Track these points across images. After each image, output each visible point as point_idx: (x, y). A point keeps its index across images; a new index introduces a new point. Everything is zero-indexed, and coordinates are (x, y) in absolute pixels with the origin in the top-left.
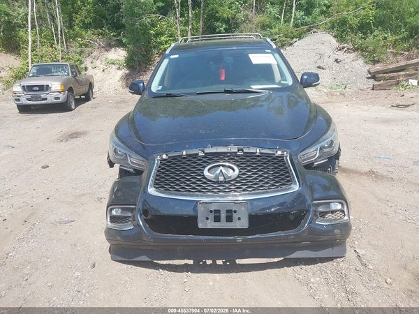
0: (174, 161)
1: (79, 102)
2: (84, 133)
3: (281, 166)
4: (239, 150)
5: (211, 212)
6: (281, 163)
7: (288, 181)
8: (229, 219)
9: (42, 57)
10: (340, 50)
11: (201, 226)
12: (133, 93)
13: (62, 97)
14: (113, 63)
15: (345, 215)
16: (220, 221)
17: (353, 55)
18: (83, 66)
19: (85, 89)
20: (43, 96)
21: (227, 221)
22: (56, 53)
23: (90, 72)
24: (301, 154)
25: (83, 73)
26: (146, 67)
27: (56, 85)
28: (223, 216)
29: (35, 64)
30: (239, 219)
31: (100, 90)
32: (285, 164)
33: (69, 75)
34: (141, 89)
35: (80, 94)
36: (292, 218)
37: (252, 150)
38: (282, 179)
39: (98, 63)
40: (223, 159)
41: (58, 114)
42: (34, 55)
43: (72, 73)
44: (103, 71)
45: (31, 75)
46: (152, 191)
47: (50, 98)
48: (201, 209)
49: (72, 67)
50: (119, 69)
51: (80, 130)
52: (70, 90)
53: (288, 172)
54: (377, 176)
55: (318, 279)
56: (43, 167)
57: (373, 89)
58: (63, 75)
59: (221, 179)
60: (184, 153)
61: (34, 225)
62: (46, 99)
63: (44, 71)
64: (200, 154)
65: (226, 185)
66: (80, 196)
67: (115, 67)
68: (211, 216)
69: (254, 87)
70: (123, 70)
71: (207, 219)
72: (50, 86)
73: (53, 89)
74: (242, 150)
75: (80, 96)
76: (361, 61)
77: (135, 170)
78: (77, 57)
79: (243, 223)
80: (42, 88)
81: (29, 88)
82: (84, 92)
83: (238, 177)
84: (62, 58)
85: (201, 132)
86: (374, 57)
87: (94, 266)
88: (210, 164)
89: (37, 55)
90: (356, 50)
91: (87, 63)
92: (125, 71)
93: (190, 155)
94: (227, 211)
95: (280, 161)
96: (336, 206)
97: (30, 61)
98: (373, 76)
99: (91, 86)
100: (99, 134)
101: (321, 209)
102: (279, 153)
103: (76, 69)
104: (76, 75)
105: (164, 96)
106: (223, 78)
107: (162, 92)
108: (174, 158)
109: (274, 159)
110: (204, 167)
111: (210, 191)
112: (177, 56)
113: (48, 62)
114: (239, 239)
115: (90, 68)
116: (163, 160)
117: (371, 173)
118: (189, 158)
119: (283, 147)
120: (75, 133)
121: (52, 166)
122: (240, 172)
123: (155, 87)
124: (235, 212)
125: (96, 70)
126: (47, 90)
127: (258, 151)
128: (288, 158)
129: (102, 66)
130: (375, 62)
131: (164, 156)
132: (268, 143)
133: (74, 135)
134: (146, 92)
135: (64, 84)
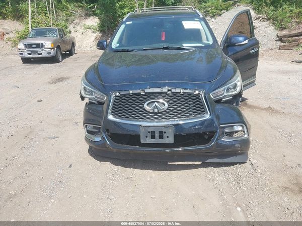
0: (124, 97)
1: (65, 56)
2: (67, 78)
3: (198, 101)
4: (168, 90)
5: (149, 132)
6: (198, 99)
7: (202, 112)
8: (161, 137)
9: (39, 23)
10: (257, 19)
11: (142, 141)
12: (99, 49)
13: (53, 53)
14: (89, 28)
15: (245, 134)
16: (163, 139)
17: (266, 23)
18: (68, 30)
19: (69, 47)
20: (39, 52)
21: (160, 139)
22: (49, 20)
23: (73, 34)
24: (213, 93)
25: (68, 35)
26: (113, 31)
27: (48, 44)
28: (157, 135)
29: (34, 28)
30: (168, 137)
31: (80, 47)
32: (200, 100)
33: (57, 36)
34: (105, 46)
35: (65, 50)
36: (206, 137)
37: (178, 90)
38: (198, 110)
39: (78, 28)
40: (157, 97)
41: (50, 65)
42: (33, 22)
43: (60, 35)
44: (83, 34)
45: (30, 36)
46: (111, 117)
47: (44, 54)
48: (142, 130)
49: (60, 30)
50: (94, 32)
51: (65, 76)
52: (58, 47)
53: (202, 106)
54: (273, 111)
55: (221, 178)
56: (38, 101)
57: (280, 49)
58: (53, 37)
59: (156, 110)
60: (131, 92)
61: (32, 139)
62: (41, 54)
63: (40, 33)
64: (142, 93)
65: (158, 115)
66: (63, 121)
67: (90, 31)
68: (149, 135)
69: (185, 45)
70: (96, 33)
71: (147, 137)
72: (44, 44)
73: (46, 47)
74: (171, 90)
75: (66, 52)
76: (272, 28)
77: (98, 102)
78: (64, 23)
79: (170, 140)
80: (38, 46)
81: (29, 46)
82: (68, 49)
83: (168, 109)
84: (53, 24)
85: (143, 76)
86: (282, 25)
87: (71, 166)
88: (148, 100)
89: (35, 22)
90: (268, 19)
91: (71, 27)
92: (98, 34)
93: (135, 94)
94: (159, 132)
95: (197, 98)
96: (238, 128)
97: (30, 26)
98: (281, 39)
99: (73, 44)
100: (78, 79)
101: (227, 130)
102: (197, 92)
103: (62, 32)
104: (63, 37)
105: (121, 51)
106: (163, 39)
107: (119, 48)
108: (124, 95)
109: (193, 96)
110: (145, 102)
111: (148, 118)
112: (131, 22)
113: (42, 27)
114: (168, 150)
115: (73, 31)
116: (116, 96)
117: (269, 109)
118: (135, 96)
119: (200, 88)
120: (61, 78)
121: (44, 100)
122: (169, 106)
123: (115, 44)
124: (165, 132)
125: (77, 33)
126: (42, 47)
127: (182, 91)
128: (203, 95)
129: (81, 30)
130: (283, 29)
131: (118, 94)
132: (189, 85)
133: (61, 80)
134: (108, 48)
135: (54, 43)
